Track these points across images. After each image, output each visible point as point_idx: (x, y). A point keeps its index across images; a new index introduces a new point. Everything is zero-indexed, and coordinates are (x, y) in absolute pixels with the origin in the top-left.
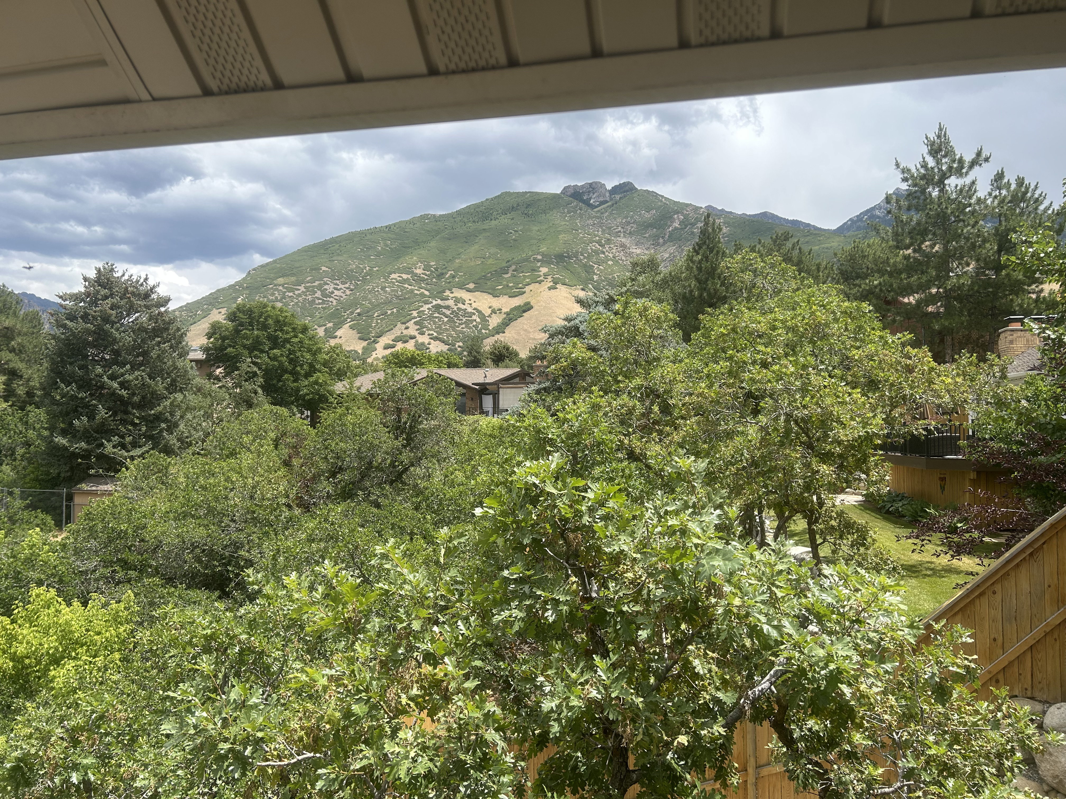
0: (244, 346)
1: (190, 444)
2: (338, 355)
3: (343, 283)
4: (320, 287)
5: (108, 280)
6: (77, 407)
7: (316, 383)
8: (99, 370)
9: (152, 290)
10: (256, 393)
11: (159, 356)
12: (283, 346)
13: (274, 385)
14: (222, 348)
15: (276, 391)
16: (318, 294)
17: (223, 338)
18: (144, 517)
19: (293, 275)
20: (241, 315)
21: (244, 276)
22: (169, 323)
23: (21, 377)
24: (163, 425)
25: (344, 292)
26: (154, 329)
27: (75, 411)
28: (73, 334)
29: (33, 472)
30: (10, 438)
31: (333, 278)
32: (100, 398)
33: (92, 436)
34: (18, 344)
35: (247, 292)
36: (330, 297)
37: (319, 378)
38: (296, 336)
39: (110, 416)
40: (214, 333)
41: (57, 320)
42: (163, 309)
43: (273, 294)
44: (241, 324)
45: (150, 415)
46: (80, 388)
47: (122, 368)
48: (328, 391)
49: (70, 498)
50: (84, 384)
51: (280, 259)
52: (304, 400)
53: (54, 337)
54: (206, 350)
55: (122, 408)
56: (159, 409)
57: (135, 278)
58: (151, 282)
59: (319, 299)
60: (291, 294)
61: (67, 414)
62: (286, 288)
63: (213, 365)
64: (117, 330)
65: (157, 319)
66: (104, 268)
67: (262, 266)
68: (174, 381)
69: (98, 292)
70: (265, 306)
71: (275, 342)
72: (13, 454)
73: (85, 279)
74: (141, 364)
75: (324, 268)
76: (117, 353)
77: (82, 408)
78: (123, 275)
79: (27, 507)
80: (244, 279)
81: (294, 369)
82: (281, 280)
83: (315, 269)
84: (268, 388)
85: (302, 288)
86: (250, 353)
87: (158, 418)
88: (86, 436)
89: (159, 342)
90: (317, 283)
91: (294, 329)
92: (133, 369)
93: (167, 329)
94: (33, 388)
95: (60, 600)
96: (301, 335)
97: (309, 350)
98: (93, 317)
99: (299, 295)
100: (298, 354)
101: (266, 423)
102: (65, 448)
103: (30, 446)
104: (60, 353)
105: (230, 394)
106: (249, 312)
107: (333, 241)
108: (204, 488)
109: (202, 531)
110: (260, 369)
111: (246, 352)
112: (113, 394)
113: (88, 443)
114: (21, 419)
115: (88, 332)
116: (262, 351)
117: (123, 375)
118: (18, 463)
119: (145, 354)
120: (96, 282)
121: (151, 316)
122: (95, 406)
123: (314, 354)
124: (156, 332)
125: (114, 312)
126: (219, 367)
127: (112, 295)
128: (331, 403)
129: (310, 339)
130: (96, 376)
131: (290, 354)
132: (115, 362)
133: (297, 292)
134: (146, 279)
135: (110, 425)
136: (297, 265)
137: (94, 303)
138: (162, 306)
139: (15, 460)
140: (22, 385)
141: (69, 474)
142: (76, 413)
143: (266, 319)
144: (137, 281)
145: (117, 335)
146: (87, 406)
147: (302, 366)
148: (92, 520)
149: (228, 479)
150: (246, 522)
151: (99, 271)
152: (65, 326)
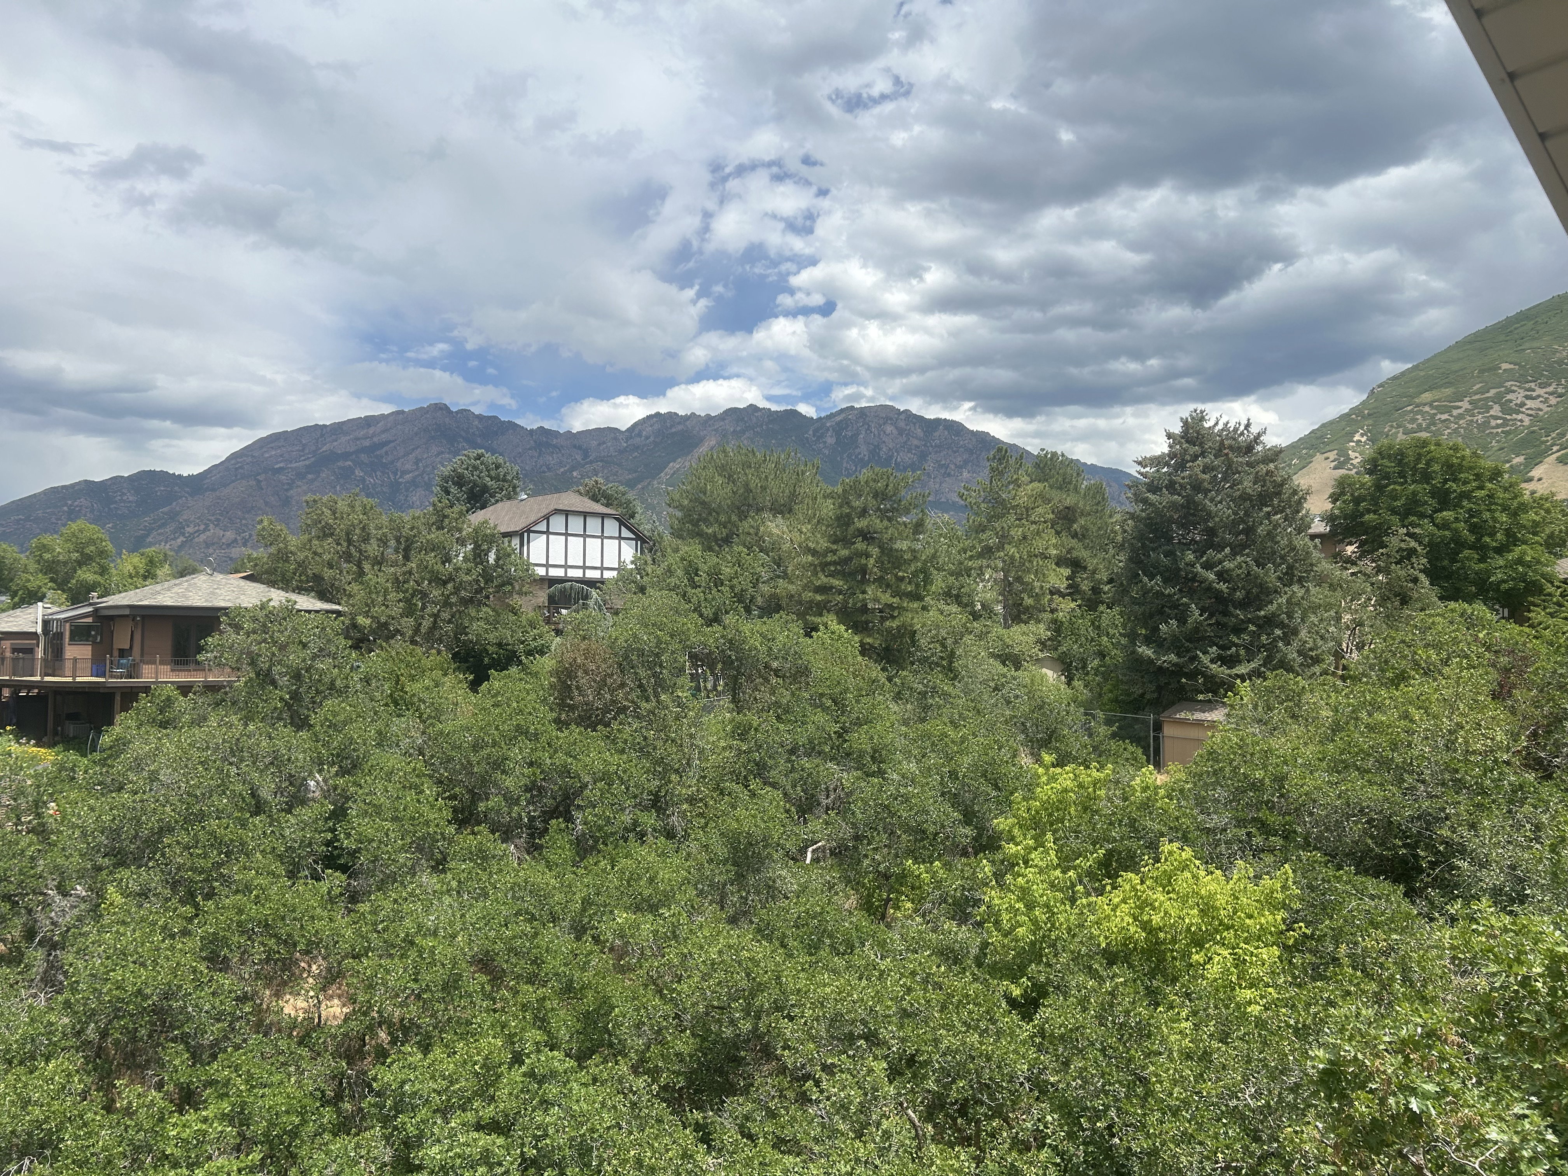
0: (1394, 511)
1: (1317, 660)
2: (1548, 511)
3: (1541, 386)
4: (1497, 399)
5: (1198, 433)
6: (1163, 607)
7: (1520, 561)
8: (1190, 556)
9: (1257, 439)
10: (1415, 580)
11: (1269, 533)
12: (1458, 505)
13: (1444, 568)
14: (1356, 515)
15: (1448, 577)
16: (1496, 410)
17: (1357, 501)
18: (1285, 763)
19: (1448, 384)
20: (1386, 462)
21: (1364, 397)
22: (1282, 485)
23: (1085, 568)
24: (1278, 632)
25: (1546, 401)
26: (1260, 495)
27: (1161, 612)
28: (1157, 511)
29: (1111, 691)
30: (1081, 646)
31: (1522, 380)
32: (1191, 593)
33: (1183, 645)
34: (1082, 527)
35: (1370, 422)
36: (1518, 412)
37: (1524, 553)
38: (1481, 488)
39: (1206, 620)
40: (1343, 493)
41: (1135, 495)
42: (1272, 466)
43: (1413, 420)
44: (1387, 476)
45: (1259, 617)
46: (1166, 581)
47: (1219, 552)
48: (1543, 576)
49: (1158, 727)
50: (1171, 576)
51: (1423, 363)
52: (1498, 590)
53: (1132, 516)
54: (1329, 518)
55: (1221, 608)
56: (1272, 608)
57: (1232, 426)
58: (1254, 430)
59: (1496, 418)
60: (1444, 417)
61: (1151, 616)
62: (1436, 408)
63: (1342, 541)
64: (1212, 500)
65: (1265, 481)
66: (1193, 418)
67: (1394, 378)
68: (1290, 568)
69: (1185, 450)
70: (1425, 443)
71: (1444, 500)
72: (1084, 667)
73: (1169, 436)
74: (1244, 546)
75: (1505, 366)
76: (1211, 532)
77: (1170, 608)
78: (1217, 424)
79: (1114, 736)
80: (1363, 403)
81: (1479, 540)
82: (1427, 396)
83: (1489, 370)
84: (1435, 574)
85: (1465, 405)
86: (1401, 520)
87: (1270, 622)
88: (1175, 645)
89: (1268, 513)
90: (1492, 392)
91: (1478, 476)
92: (1234, 554)
93: (1279, 494)
94: (1100, 582)
95: (1197, 862)
96: (1490, 485)
97: (1505, 508)
98: (1181, 485)
99: (1460, 417)
100: (1486, 515)
101: (1457, 630)
102: (1151, 661)
103: (1104, 657)
104: (1141, 537)
105: (1372, 584)
106: (1399, 457)
107: (1523, 317)
108: (1370, 728)
109: (1374, 792)
110: (1420, 543)
111: (1395, 519)
112: (1209, 589)
113: (1178, 655)
114: (1093, 623)
115: (1173, 506)
116: (1422, 516)
117: (1220, 562)
118: (1090, 678)
119: (1249, 531)
120: (1182, 437)
121: (1256, 477)
122: (1187, 605)
123: (1515, 514)
124: (1263, 499)
125: (1207, 477)
126: (1351, 544)
127: (1203, 454)
128: (1550, 595)
129: (1506, 490)
130: (1187, 564)
131: (1471, 516)
132: (1210, 545)
133: (1455, 412)
134: (1248, 426)
135: (1206, 631)
136: (1455, 367)
137: (1181, 466)
138: (1272, 461)
139: (1087, 674)
140: (1087, 578)
141: (1156, 695)
142: (1161, 614)
143: (1428, 464)
144: (1236, 430)
145: (1213, 508)
146: (1175, 606)
147: (1492, 535)
148: (1217, 761)
149: (1406, 716)
150: (1443, 784)
151: (1185, 423)
152: (1145, 501)
